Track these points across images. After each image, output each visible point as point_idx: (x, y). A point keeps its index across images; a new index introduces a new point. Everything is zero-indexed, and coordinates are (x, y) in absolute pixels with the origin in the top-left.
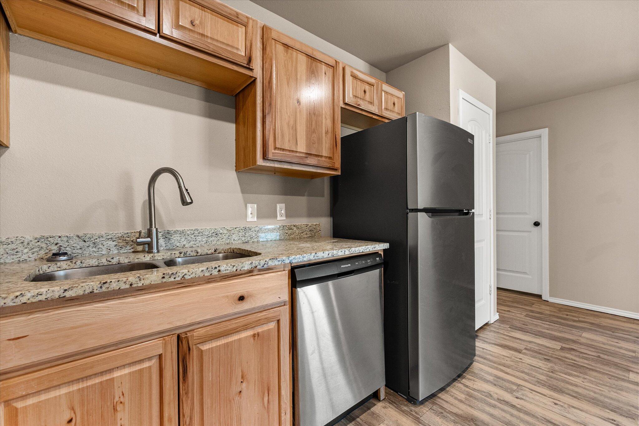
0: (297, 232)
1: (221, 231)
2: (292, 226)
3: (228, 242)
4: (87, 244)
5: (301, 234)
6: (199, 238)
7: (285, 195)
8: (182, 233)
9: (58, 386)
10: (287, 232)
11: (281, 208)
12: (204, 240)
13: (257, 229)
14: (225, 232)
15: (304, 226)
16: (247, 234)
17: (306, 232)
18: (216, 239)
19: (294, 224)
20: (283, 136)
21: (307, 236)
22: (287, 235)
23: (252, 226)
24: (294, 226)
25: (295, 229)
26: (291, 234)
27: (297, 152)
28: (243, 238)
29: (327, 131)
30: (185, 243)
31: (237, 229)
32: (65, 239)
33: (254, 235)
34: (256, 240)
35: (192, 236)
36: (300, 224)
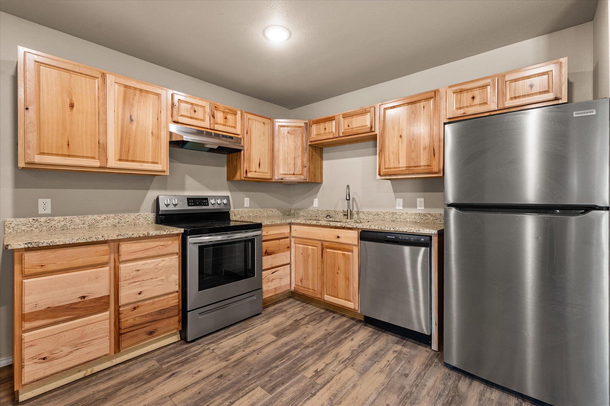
0: (431, 218)
1: (380, 213)
2: (427, 214)
3: (383, 219)
4: (336, 214)
5: (435, 221)
6: (370, 216)
7: (424, 192)
8: (363, 212)
9: (301, 244)
10: (422, 217)
11: (420, 201)
12: (372, 217)
13: (400, 214)
14: (382, 214)
15: (438, 214)
16: (394, 216)
17: (440, 220)
18: (378, 217)
19: (429, 213)
20: (389, 160)
21: (441, 223)
22: (423, 220)
23: (397, 212)
24: (429, 214)
25: (429, 216)
26: (425, 220)
27: (399, 168)
28: (392, 218)
29: (425, 147)
30: (364, 217)
31: (388, 213)
32: (331, 211)
33: (398, 217)
34: (399, 220)
35: (367, 214)
36: (434, 213)
